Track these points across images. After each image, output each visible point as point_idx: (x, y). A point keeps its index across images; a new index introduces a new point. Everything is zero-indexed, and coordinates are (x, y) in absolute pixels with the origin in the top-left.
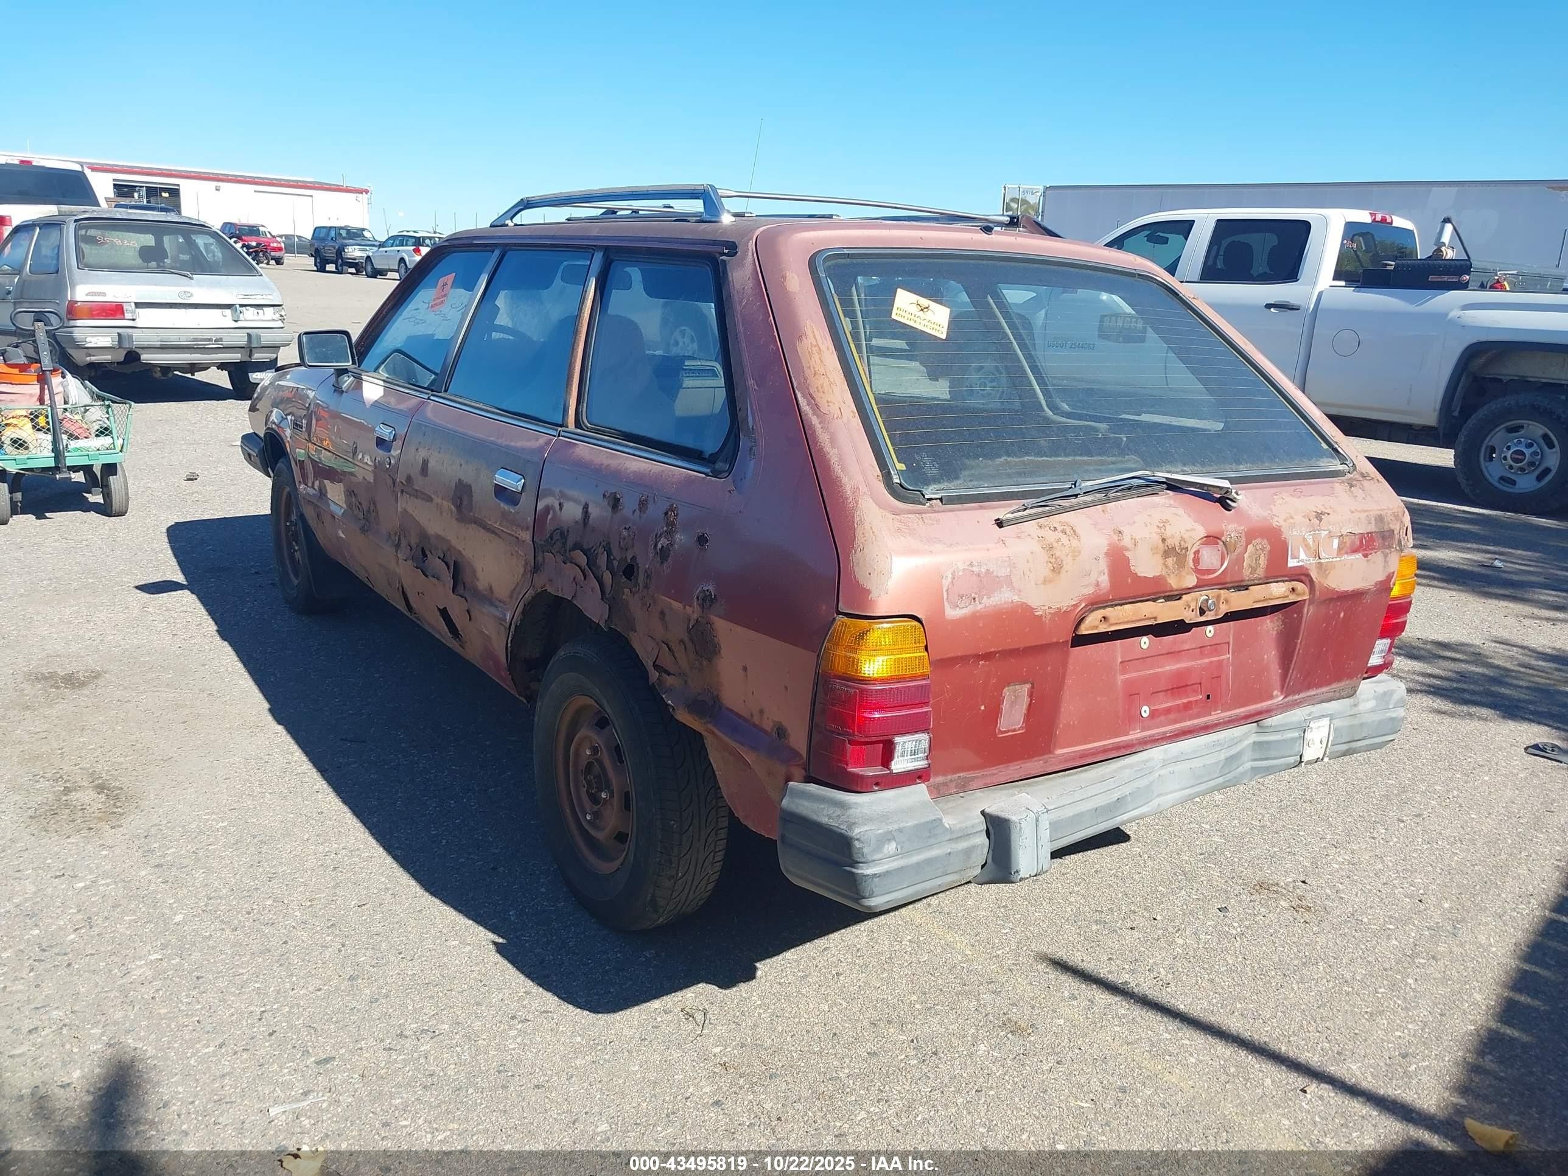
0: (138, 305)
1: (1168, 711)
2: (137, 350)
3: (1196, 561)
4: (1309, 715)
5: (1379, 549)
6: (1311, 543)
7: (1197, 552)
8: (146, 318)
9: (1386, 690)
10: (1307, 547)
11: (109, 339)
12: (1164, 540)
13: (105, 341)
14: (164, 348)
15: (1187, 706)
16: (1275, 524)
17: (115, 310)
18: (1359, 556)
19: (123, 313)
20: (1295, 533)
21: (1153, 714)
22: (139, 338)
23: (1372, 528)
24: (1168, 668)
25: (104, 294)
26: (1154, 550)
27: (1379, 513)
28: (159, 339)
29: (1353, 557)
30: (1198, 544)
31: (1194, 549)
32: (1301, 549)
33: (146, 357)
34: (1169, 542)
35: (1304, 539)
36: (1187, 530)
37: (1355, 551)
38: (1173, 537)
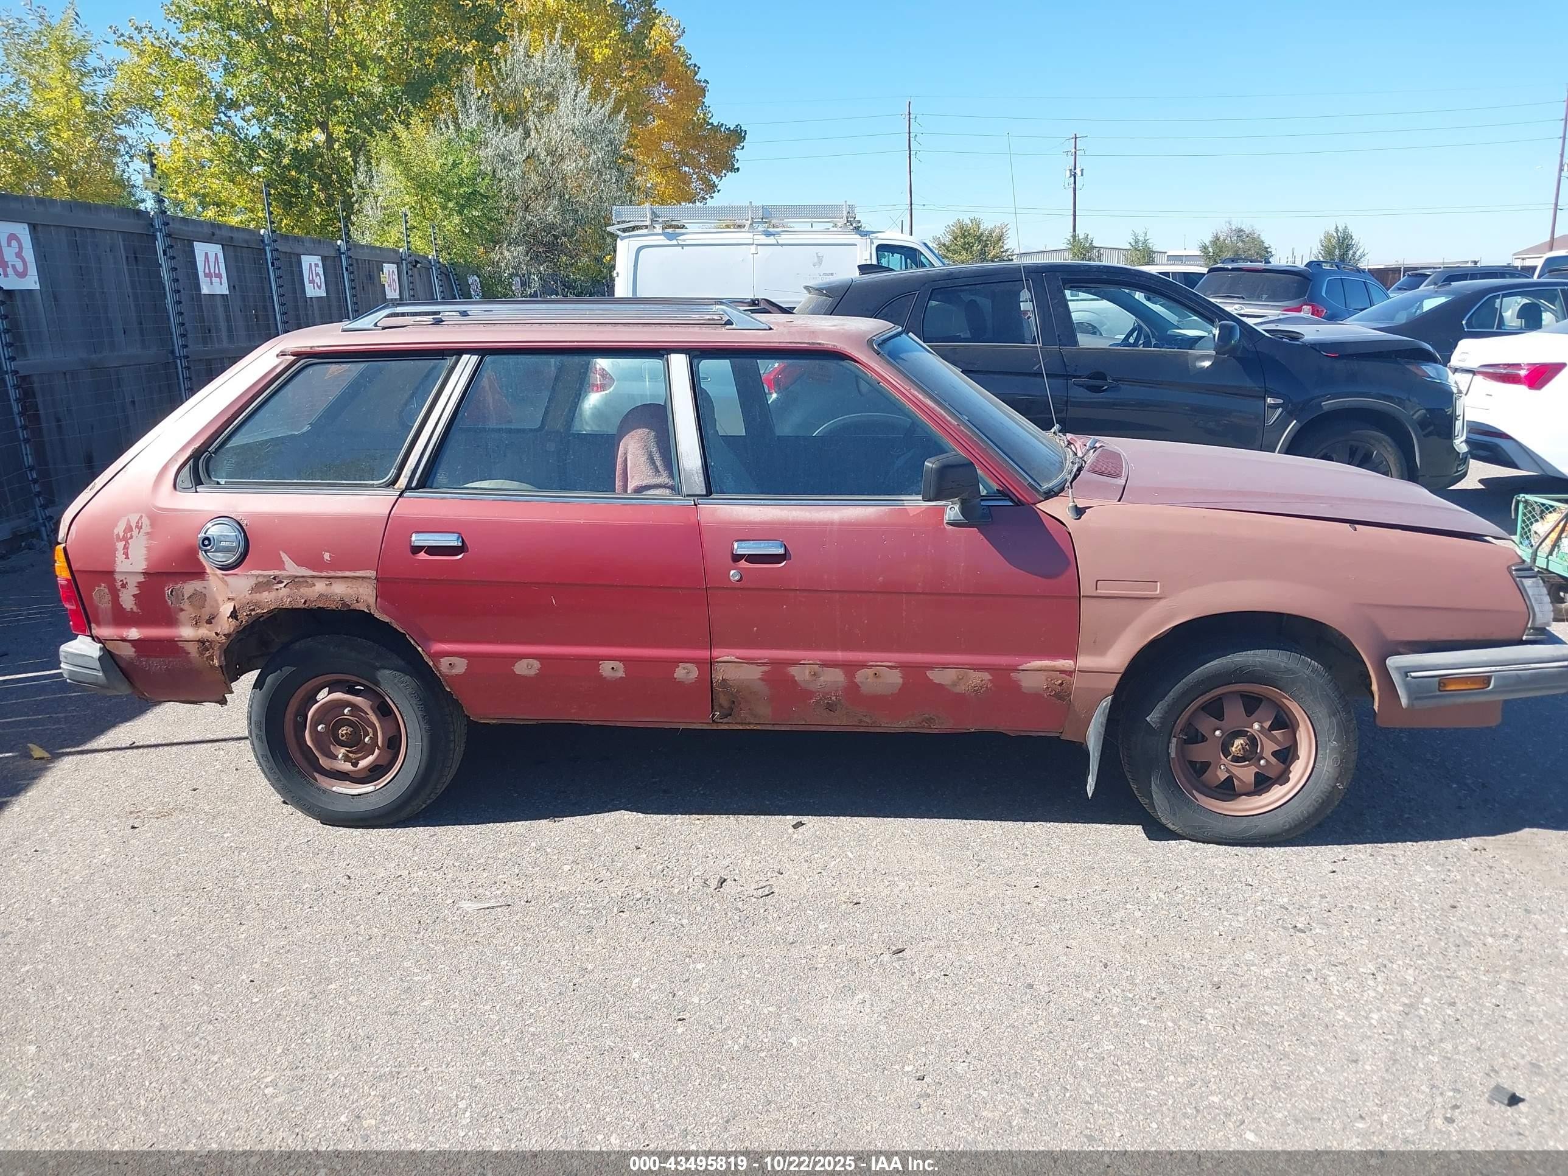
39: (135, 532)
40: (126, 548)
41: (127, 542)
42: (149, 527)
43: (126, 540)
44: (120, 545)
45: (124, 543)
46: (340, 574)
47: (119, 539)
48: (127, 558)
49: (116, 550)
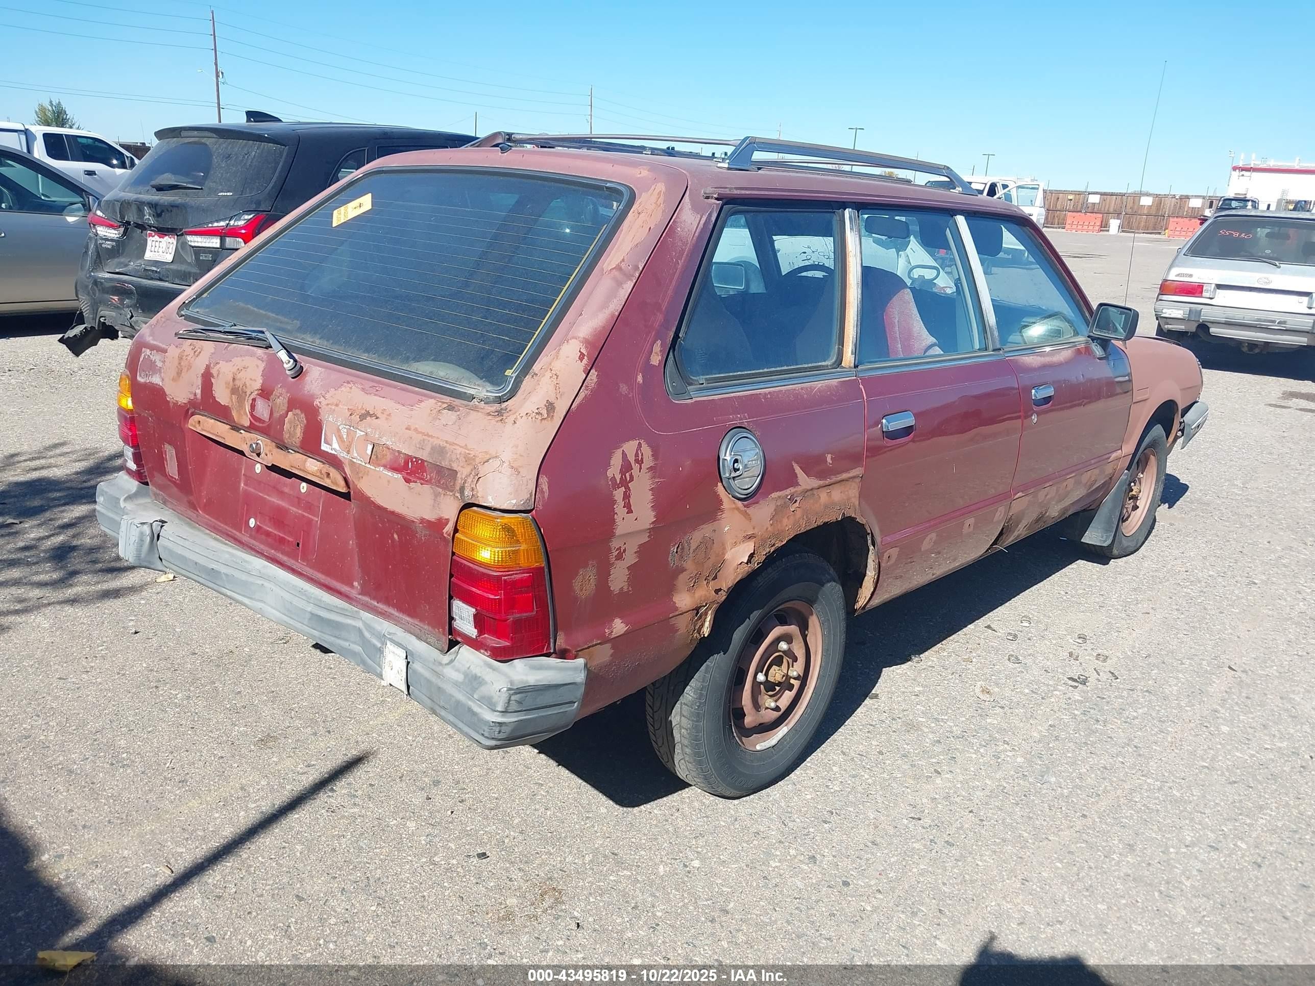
0: (1219, 287)
1: (268, 534)
2: (1209, 324)
3: (253, 407)
4: (390, 634)
5: (428, 482)
6: (345, 436)
7: (254, 400)
8: (1224, 298)
9: (479, 675)
10: (340, 438)
11: (1181, 312)
12: (234, 379)
13: (1178, 313)
14: (1229, 324)
15: (282, 540)
16: (316, 402)
17: (1195, 290)
18: (398, 476)
19: (1201, 292)
20: (331, 419)
21: (258, 528)
22: (1207, 314)
23: (423, 455)
24: (273, 500)
25: (1191, 276)
26: (227, 383)
27: (443, 444)
28: (1225, 316)
29: (390, 474)
30: (256, 392)
31: (252, 397)
32: (334, 438)
33: (1214, 330)
34: (238, 383)
35: (339, 430)
36: (251, 379)
37: (395, 469)
38: (240, 379)
39: (636, 467)
40: (627, 496)
41: (627, 488)
42: (651, 458)
43: (624, 483)
44: (619, 494)
45: (623, 489)
46: (834, 479)
47: (616, 486)
48: (630, 511)
49: (614, 502)
